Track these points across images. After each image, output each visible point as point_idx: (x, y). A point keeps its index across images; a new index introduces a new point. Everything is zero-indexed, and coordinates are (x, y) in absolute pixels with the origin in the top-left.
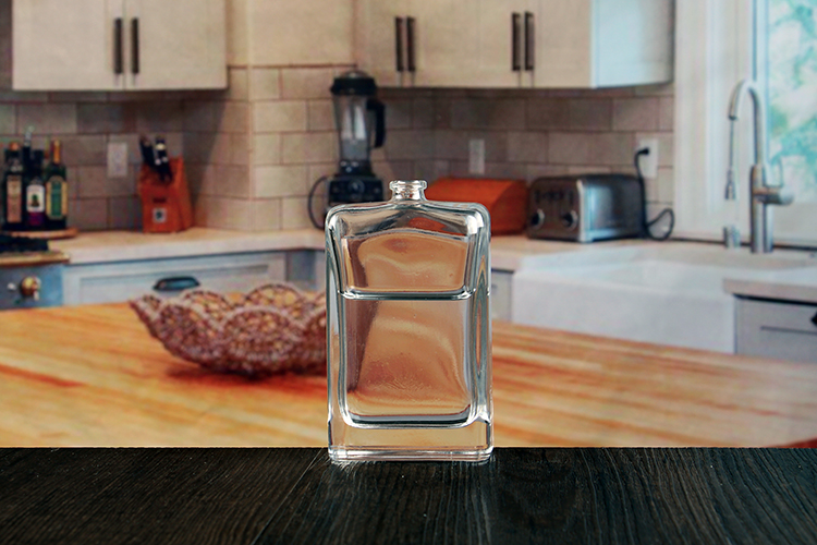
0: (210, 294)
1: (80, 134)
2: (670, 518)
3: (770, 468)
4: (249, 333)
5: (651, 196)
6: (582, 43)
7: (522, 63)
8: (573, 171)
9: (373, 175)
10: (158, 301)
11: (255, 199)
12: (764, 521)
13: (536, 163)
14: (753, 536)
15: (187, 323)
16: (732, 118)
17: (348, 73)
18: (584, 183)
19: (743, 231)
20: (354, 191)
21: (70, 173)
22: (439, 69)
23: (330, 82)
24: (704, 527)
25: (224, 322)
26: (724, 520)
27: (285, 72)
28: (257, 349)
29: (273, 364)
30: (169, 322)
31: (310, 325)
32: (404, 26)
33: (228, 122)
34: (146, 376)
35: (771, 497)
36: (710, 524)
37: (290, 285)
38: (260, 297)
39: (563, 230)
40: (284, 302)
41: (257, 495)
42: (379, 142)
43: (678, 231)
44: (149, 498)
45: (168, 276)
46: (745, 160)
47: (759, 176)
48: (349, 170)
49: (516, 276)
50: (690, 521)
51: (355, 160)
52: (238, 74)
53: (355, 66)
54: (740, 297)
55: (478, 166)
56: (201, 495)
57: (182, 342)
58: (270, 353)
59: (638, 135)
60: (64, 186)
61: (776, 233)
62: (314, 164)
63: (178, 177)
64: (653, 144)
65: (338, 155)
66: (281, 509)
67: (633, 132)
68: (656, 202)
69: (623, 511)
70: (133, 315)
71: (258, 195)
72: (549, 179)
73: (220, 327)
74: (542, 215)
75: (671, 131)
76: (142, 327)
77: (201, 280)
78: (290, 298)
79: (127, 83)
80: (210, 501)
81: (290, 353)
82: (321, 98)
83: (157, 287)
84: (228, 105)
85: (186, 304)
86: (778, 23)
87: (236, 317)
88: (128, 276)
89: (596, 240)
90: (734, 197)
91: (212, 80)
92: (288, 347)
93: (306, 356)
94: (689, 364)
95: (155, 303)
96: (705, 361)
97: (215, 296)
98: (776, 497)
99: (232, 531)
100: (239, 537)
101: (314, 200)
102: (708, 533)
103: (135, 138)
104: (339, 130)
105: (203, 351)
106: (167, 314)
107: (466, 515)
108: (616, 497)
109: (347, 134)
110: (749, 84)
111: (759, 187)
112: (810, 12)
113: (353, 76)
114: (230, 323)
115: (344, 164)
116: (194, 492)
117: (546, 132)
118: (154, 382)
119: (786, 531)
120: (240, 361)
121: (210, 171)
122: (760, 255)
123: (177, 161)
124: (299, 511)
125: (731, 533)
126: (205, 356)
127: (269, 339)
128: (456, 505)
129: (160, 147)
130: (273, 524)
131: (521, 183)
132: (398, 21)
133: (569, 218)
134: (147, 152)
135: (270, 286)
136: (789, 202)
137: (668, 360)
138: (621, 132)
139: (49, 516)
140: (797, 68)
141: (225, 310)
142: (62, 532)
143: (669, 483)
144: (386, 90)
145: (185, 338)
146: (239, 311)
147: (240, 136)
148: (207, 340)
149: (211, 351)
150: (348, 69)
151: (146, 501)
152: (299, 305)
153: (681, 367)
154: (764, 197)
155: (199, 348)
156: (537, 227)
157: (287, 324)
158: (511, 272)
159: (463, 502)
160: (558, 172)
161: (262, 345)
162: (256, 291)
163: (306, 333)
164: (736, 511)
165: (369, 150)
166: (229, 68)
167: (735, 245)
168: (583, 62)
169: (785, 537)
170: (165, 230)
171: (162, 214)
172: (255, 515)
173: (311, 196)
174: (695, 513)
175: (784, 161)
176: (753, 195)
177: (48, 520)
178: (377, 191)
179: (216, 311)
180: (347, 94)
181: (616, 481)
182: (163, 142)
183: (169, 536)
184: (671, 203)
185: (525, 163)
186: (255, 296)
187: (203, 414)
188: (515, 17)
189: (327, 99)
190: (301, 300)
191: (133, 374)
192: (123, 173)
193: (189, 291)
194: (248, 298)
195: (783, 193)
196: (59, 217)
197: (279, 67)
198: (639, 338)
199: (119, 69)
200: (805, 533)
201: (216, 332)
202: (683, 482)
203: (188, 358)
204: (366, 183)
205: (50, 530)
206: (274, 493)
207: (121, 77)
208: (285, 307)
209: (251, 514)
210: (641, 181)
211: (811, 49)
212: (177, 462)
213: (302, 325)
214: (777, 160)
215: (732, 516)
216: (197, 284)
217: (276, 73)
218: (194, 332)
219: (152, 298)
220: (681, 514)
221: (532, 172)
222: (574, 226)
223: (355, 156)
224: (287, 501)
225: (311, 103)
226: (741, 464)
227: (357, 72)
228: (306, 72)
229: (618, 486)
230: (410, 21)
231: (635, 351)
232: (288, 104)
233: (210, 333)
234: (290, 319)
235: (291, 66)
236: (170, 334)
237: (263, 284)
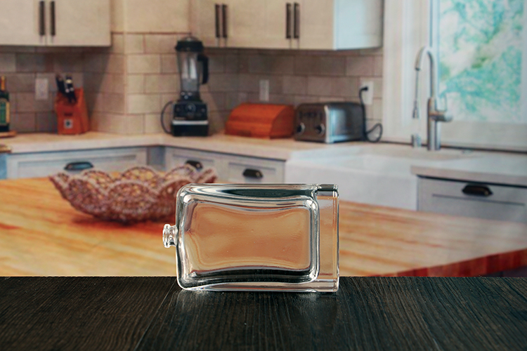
0: (100, 172)
1: (18, 72)
2: (397, 325)
3: (453, 291)
4: (124, 197)
5: (369, 116)
6: (328, 22)
7: (292, 34)
8: (322, 100)
9: (201, 101)
10: (67, 177)
11: (128, 115)
12: (455, 328)
13: (300, 95)
14: (449, 338)
15: (85, 191)
16: (417, 69)
17: (186, 38)
18: (329, 107)
19: (423, 137)
20: (189, 111)
21: (11, 96)
22: (243, 36)
23: (175, 44)
24: (418, 332)
25: (108, 190)
26: (430, 327)
27: (147, 37)
28: (129, 206)
29: (138, 215)
30: (74, 189)
31: (161, 192)
32: (220, 10)
33: (111, 67)
34: (60, 223)
35: (456, 311)
36: (422, 330)
37: (150, 167)
38: (131, 174)
39: (315, 135)
40: (146, 178)
41: (139, 310)
42: (205, 80)
43: (385, 136)
44: (69, 312)
45: (74, 161)
46: (425, 95)
47: (433, 105)
48: (186, 97)
49: (288, 163)
50: (409, 328)
51: (190, 92)
52: (117, 37)
53: (190, 34)
54: (421, 177)
55: (265, 96)
56: (103, 310)
57: (83, 202)
58: (137, 209)
59: (361, 79)
60: (8, 105)
61: (442, 139)
62: (164, 93)
63: (80, 100)
64: (370, 84)
65: (179, 88)
66: (154, 320)
67: (358, 77)
68: (372, 119)
69: (368, 321)
70: (51, 185)
71: (130, 112)
72: (308, 105)
73: (106, 193)
74: (303, 127)
75: (381, 76)
76: (57, 192)
77: (94, 164)
78: (149, 175)
79: (48, 41)
80: (109, 314)
81: (149, 209)
82: (169, 53)
83: (67, 168)
84: (112, 56)
85: (85, 178)
86: (445, 13)
87: (116, 187)
88: (48, 161)
89: (336, 142)
90: (418, 117)
91: (101, 41)
92: (148, 205)
93: (159, 211)
94: (390, 216)
95: (65, 178)
96: (399, 215)
97: (103, 173)
98: (459, 311)
99: (124, 336)
100: (129, 339)
101: (165, 116)
102: (421, 335)
103: (53, 76)
104: (181, 73)
105: (95, 207)
106: (73, 184)
107: (271, 323)
108: (362, 311)
109: (185, 76)
110: (428, 49)
111: (433, 111)
112: (464, 6)
113: (189, 40)
114: (112, 190)
115: (183, 94)
116: (98, 308)
117: (306, 76)
118: (65, 226)
119: (468, 334)
120: (118, 214)
121: (100, 97)
122: (433, 152)
123: (79, 90)
124: (166, 322)
125: (436, 336)
126: (97, 211)
127: (136, 200)
128: (264, 317)
129: (69, 81)
130: (150, 330)
131: (291, 107)
132: (217, 7)
133: (319, 128)
134: (61, 85)
135: (137, 168)
136: (450, 120)
137: (377, 214)
138: (351, 77)
139: (5, 325)
140: (456, 40)
141: (110, 182)
142: (15, 337)
143: (393, 301)
144: (209, 49)
145: (84, 199)
146: (118, 183)
147: (119, 75)
148: (98, 201)
149: (100, 208)
150: (186, 36)
151: (68, 314)
152: (155, 180)
153: (384, 218)
154: (436, 117)
155: (92, 206)
156: (300, 134)
157: (147, 191)
158: (284, 161)
159: (268, 315)
160: (314, 100)
161: (132, 204)
162: (128, 171)
163: (159, 197)
164: (437, 320)
165: (198, 85)
166: (112, 33)
167: (418, 145)
168: (329, 34)
169: (469, 338)
170: (72, 133)
171: (70, 123)
172: (139, 324)
173: (162, 113)
174: (412, 322)
175: (448, 95)
176: (429, 116)
177: (5, 328)
178: (203, 110)
179: (104, 183)
180: (185, 51)
181: (361, 300)
182: (70, 78)
183: (84, 339)
184: (381, 120)
185: (294, 95)
186: (128, 174)
187: (95, 246)
188: (288, 5)
189: (173, 53)
190: (156, 177)
191: (51, 221)
192: (45, 97)
193: (87, 171)
194: (124, 175)
195: (447, 115)
196: (5, 124)
197: (143, 34)
198: (361, 201)
199: (42, 32)
200: (480, 336)
201: (104, 196)
202: (402, 300)
203: (86, 212)
204: (197, 106)
205: (7, 335)
206: (149, 308)
207: (44, 38)
208: (146, 181)
209: (136, 324)
210: (363, 107)
211: (464, 29)
212: (86, 287)
213: (157, 192)
214: (443, 95)
215: (434, 324)
216: (92, 166)
217: (141, 37)
218: (90, 196)
219: (63, 175)
220: (403, 322)
221: (298, 101)
222: (322, 133)
223: (190, 89)
224: (158, 314)
225: (163, 56)
226: (435, 288)
227: (191, 37)
228: (160, 37)
229: (363, 303)
230: (224, 7)
231: (358, 209)
232: (149, 56)
233: (100, 197)
234: (150, 188)
235: (151, 33)
236: (75, 197)
237: (133, 166)
